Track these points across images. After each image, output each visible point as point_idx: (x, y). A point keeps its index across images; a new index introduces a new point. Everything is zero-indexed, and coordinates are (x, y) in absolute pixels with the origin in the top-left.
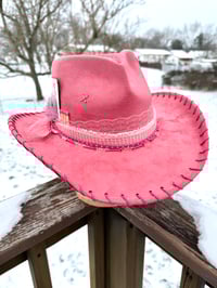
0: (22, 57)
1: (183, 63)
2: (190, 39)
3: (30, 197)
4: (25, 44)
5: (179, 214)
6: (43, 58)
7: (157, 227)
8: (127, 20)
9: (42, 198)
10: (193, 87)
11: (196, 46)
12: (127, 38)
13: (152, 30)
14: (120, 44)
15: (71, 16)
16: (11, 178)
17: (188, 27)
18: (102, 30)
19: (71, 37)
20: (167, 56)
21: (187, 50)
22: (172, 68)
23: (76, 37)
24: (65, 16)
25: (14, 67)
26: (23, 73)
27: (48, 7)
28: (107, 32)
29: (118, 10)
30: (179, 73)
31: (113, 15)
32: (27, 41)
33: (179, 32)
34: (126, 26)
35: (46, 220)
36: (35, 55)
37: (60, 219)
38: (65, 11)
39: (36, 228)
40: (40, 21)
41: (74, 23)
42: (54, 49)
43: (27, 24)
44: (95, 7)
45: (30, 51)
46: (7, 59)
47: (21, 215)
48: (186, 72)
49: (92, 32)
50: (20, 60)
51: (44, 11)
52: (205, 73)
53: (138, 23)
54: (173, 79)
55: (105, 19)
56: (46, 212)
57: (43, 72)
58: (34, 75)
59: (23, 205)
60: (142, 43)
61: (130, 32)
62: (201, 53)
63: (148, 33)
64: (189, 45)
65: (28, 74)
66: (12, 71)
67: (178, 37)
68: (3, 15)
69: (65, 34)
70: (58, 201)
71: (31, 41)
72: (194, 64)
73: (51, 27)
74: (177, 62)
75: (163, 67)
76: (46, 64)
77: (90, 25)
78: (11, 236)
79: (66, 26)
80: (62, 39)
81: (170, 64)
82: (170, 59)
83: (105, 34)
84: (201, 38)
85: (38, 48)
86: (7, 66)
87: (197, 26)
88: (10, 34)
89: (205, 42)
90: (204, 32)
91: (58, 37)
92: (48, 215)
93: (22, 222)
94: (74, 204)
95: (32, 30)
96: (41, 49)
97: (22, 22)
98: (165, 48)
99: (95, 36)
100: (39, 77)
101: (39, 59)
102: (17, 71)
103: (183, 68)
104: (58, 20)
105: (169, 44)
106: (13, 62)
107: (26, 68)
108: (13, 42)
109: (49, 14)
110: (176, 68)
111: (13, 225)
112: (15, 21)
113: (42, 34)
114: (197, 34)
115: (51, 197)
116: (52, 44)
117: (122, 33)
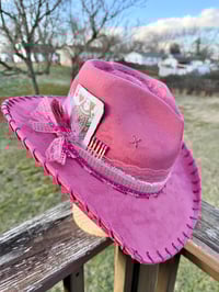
0: (19, 54)
4: (23, 42)
11: (194, 50)
15: (70, 16)
24: (64, 15)
27: (47, 5)
31: (112, 16)
38: (64, 10)
40: (38, 20)
41: (73, 23)
43: (25, 23)
49: (91, 33)
68: (2, 12)
109: (48, 13)
112: (14, 19)
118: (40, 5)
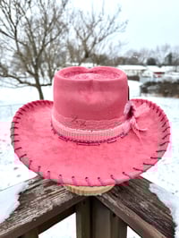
0: (30, 72)
1: (157, 76)
2: (162, 57)
3: (27, 187)
4: (32, 62)
5: (156, 206)
6: (46, 73)
7: (137, 218)
8: (111, 44)
9: (37, 188)
10: (166, 95)
11: (167, 62)
12: (111, 57)
13: (131, 51)
14: (106, 61)
15: (68, 42)
16: (15, 169)
17: (160, 49)
18: (92, 52)
19: (68, 57)
20: (143, 71)
21: (160, 66)
22: (148, 80)
23: (71, 57)
24: (63, 41)
25: (23, 80)
26: (30, 84)
27: (51, 35)
28: (96, 53)
29: (104, 37)
30: (154, 83)
31: (100, 40)
32: (34, 60)
33: (153, 52)
34: (110, 48)
35: (40, 208)
36: (39, 70)
37: (51, 207)
38: (64, 38)
39: (31, 216)
40: (44, 46)
41: (70, 47)
42: (55, 66)
43: (35, 48)
44: (87, 35)
45: (36, 68)
46: (18, 73)
47: (18, 203)
48: (160, 83)
49: (84, 53)
50: (28, 74)
51: (48, 38)
52: (175, 83)
53: (120, 45)
54: (149, 88)
55: (94, 43)
56: (39, 201)
57: (46, 83)
58: (38, 86)
59: (20, 194)
60: (123, 61)
61: (114, 52)
62: (171, 68)
63: (128, 53)
64: (161, 62)
65: (33, 85)
66: (21, 82)
67: (152, 56)
68: (17, 41)
69: (63, 55)
70: (50, 191)
71: (37, 60)
72: (166, 77)
73: (53, 50)
74: (152, 75)
75: (141, 79)
76: (48, 78)
77: (82, 47)
78: (8, 222)
79: (64, 49)
80: (61, 59)
81: (146, 77)
82: (146, 73)
83: (94, 55)
84: (170, 56)
85: (42, 65)
86: (18, 79)
87: (167, 47)
88: (21, 55)
89: (174, 60)
90: (173, 51)
91: (58, 57)
92: (41, 203)
93: (18, 209)
94: (64, 195)
95: (38, 52)
96: (45, 67)
97: (31, 47)
98: (142, 64)
99: (87, 56)
100: (42, 88)
101: (43, 74)
102: (25, 82)
103: (157, 80)
104: (58, 44)
105: (145, 61)
106: (23, 76)
107: (33, 81)
108: (24, 61)
109: (52, 40)
110: (152, 80)
111: (10, 212)
112: (26, 45)
113: (46, 55)
114: (167, 54)
115: (45, 187)
116: (53, 62)
117: (108, 53)
118: (46, 35)
